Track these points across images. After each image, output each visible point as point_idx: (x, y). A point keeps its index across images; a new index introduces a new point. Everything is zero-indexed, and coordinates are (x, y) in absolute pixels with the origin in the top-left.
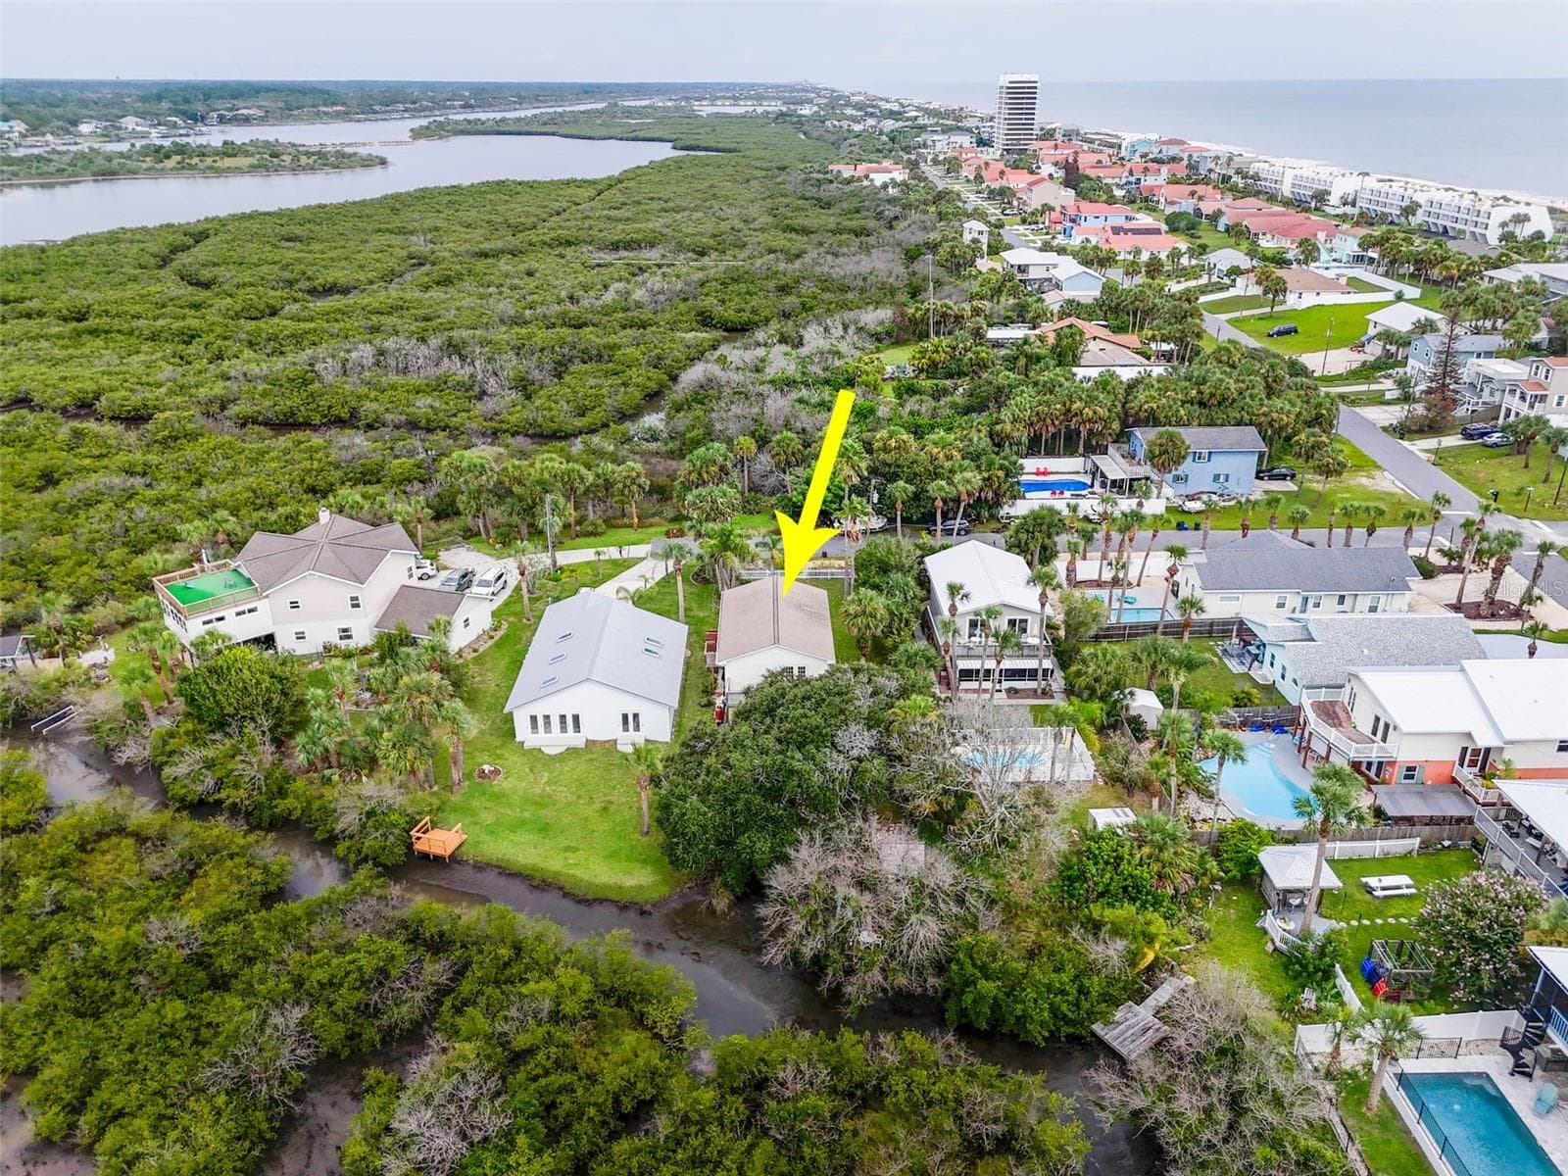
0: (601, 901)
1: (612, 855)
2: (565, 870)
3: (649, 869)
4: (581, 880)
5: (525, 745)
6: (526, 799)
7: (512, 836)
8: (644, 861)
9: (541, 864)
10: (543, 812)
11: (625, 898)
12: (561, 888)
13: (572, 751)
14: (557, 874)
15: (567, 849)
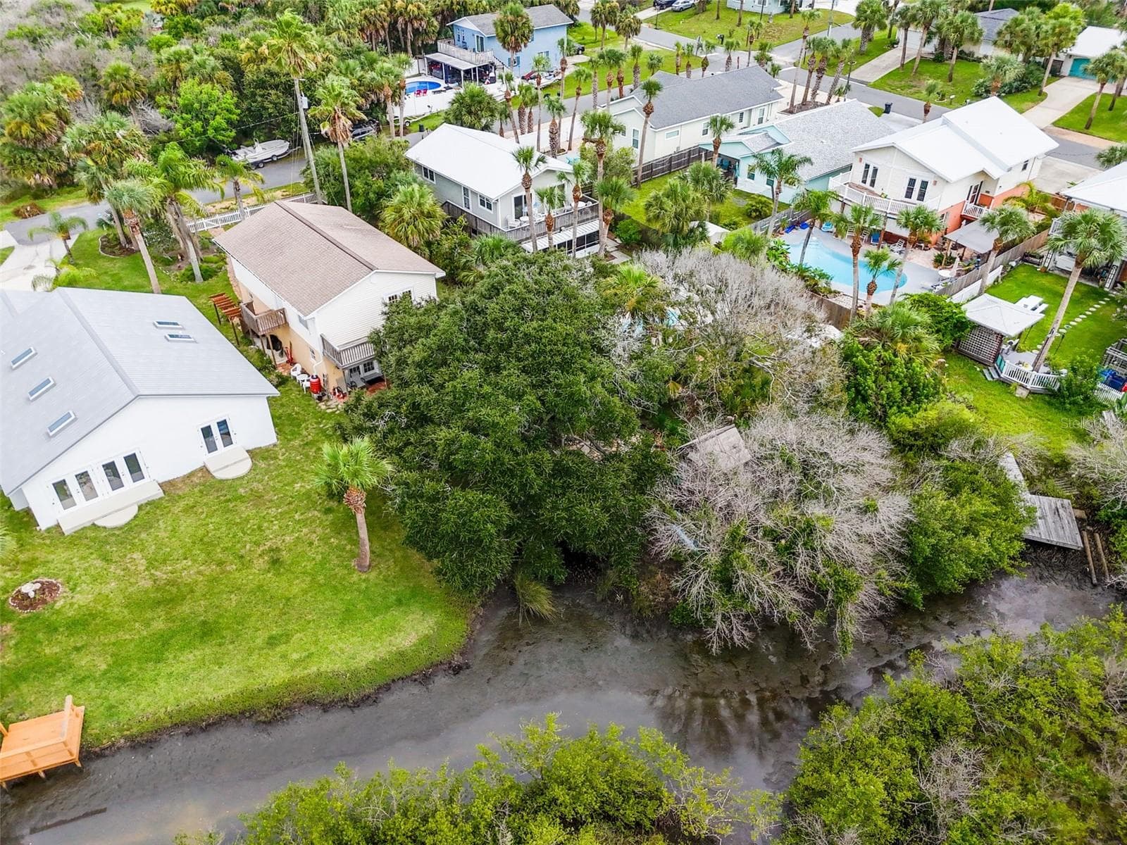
0: (387, 688)
1: (348, 617)
2: (299, 673)
3: (415, 608)
4: (337, 675)
5: (67, 528)
6: (138, 605)
7: (164, 669)
8: (399, 602)
9: (255, 684)
10: (185, 609)
11: (420, 662)
12: (310, 702)
13: (148, 511)
14: (288, 685)
15: (272, 642)
